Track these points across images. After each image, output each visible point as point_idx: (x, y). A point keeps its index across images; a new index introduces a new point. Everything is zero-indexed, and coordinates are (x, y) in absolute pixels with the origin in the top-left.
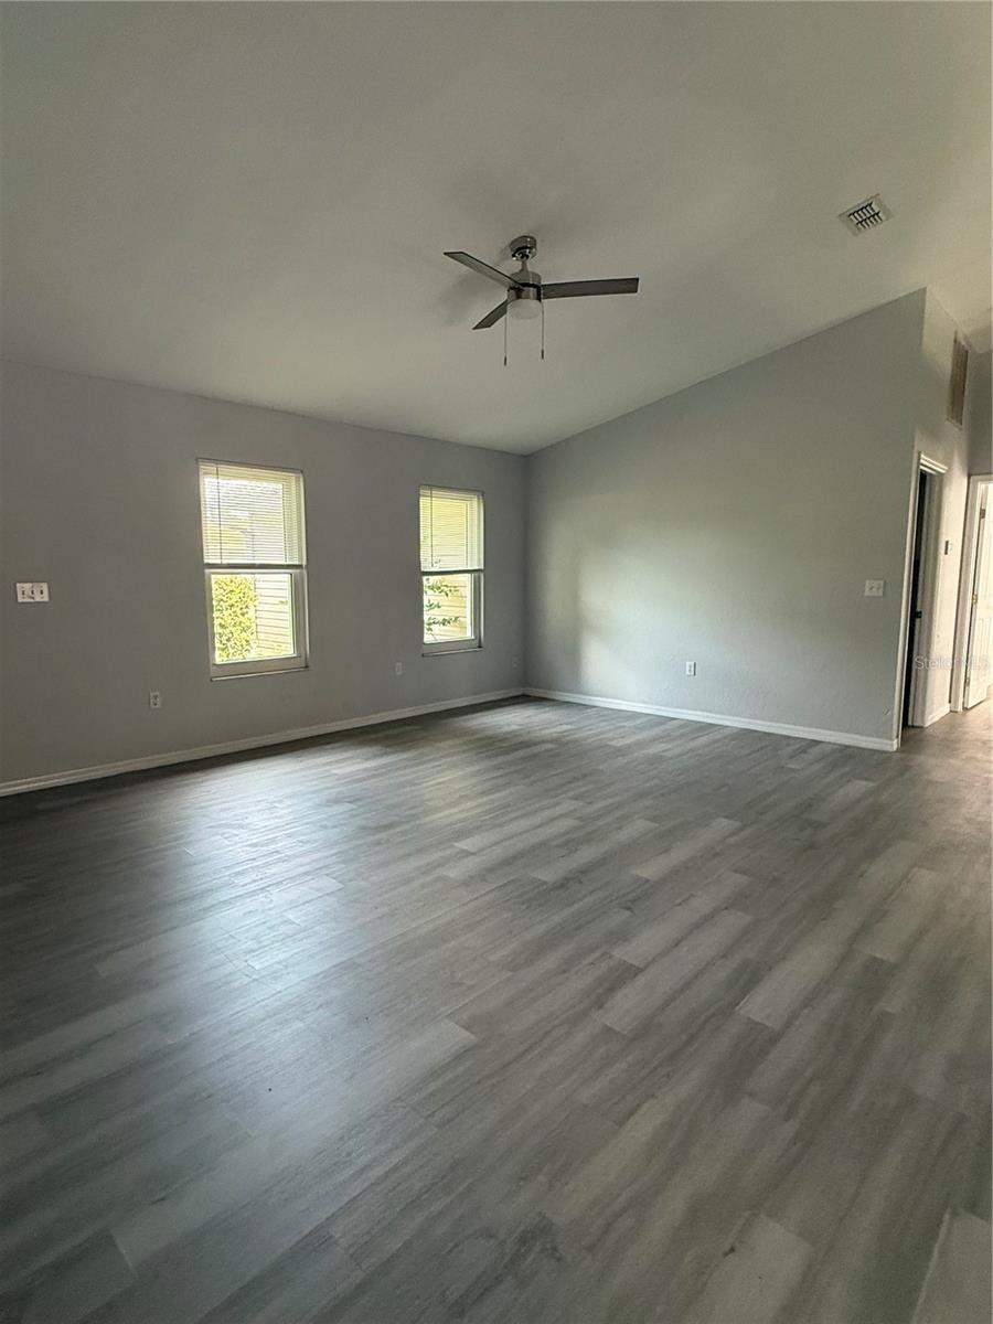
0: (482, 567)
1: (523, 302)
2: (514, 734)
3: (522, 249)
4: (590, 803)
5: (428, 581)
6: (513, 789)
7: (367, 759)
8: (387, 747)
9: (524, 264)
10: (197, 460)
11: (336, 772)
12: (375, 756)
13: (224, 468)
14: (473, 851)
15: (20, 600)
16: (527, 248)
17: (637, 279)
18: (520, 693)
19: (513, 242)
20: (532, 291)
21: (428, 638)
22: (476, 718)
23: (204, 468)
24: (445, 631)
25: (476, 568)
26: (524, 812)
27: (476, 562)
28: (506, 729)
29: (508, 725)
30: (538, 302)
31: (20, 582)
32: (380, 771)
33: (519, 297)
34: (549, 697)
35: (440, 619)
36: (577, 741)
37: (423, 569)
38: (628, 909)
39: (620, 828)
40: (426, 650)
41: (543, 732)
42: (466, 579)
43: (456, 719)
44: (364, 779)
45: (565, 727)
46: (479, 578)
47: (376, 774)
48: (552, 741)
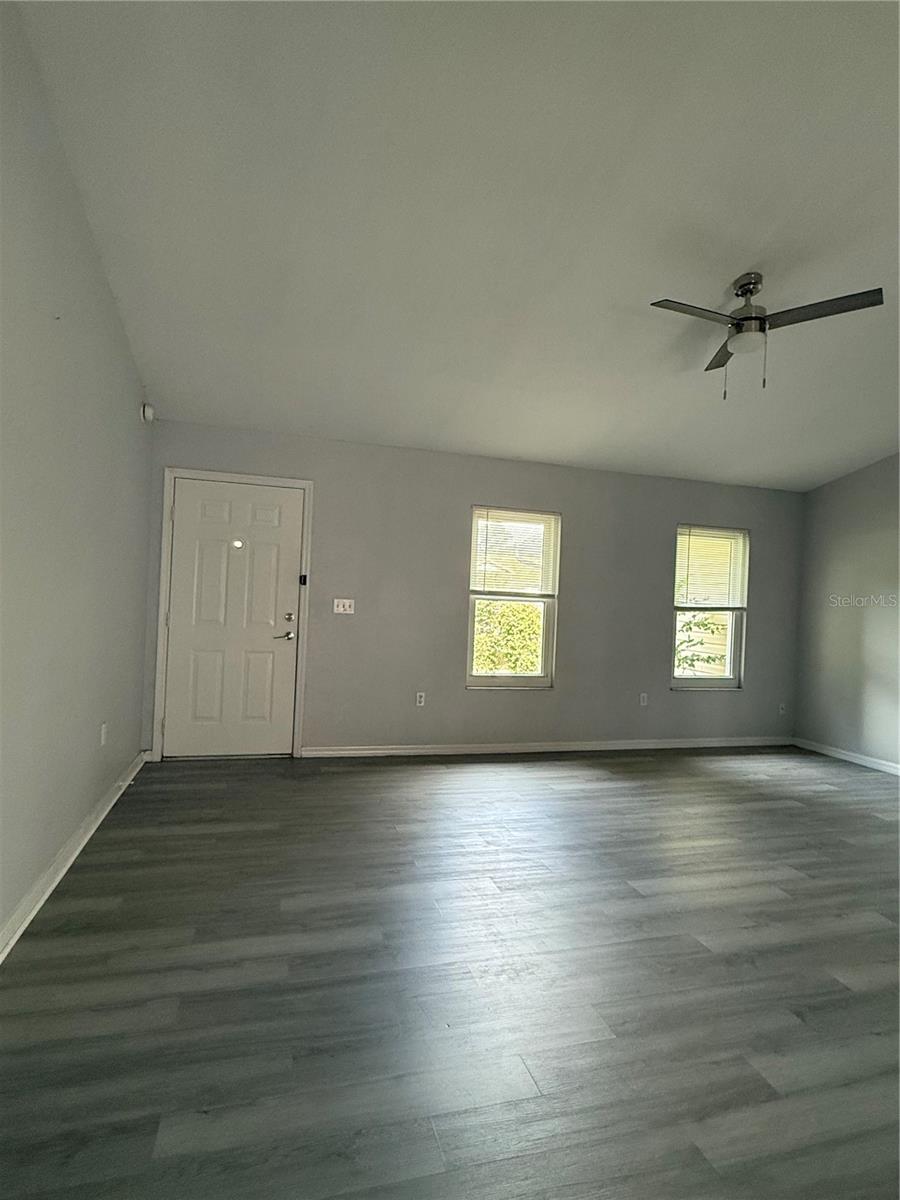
0: (745, 606)
1: (745, 336)
2: (758, 784)
3: (746, 286)
4: (814, 877)
5: (681, 619)
6: (727, 841)
7: (588, 781)
8: (613, 773)
9: (747, 301)
10: (472, 507)
11: (553, 787)
12: (598, 780)
13: (494, 513)
14: (643, 894)
15: (335, 611)
16: (750, 283)
17: (881, 289)
18: (788, 743)
19: (737, 281)
20: (754, 324)
21: (678, 672)
22: (720, 761)
23: (477, 512)
24: (707, 668)
25: (739, 606)
26: (722, 866)
27: (739, 600)
28: (751, 777)
29: (755, 774)
30: (760, 334)
31: (337, 598)
32: (596, 794)
33: (738, 332)
34: (824, 752)
35: (705, 656)
36: (833, 804)
37: (676, 604)
38: (799, 1014)
39: (839, 916)
40: (673, 684)
41: (793, 788)
42: (728, 618)
43: (696, 759)
44: (577, 799)
45: (826, 787)
46: (742, 615)
47: (588, 797)
48: (800, 799)
